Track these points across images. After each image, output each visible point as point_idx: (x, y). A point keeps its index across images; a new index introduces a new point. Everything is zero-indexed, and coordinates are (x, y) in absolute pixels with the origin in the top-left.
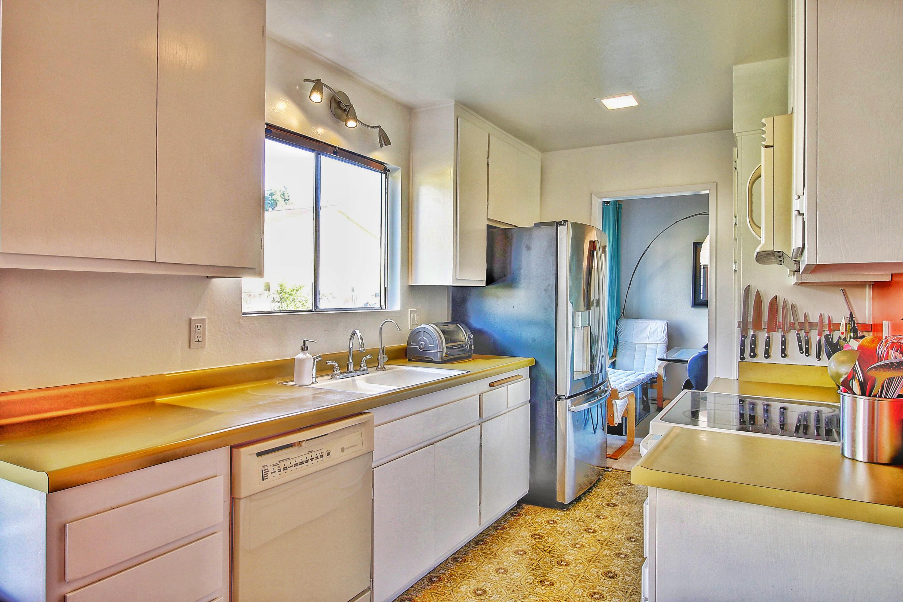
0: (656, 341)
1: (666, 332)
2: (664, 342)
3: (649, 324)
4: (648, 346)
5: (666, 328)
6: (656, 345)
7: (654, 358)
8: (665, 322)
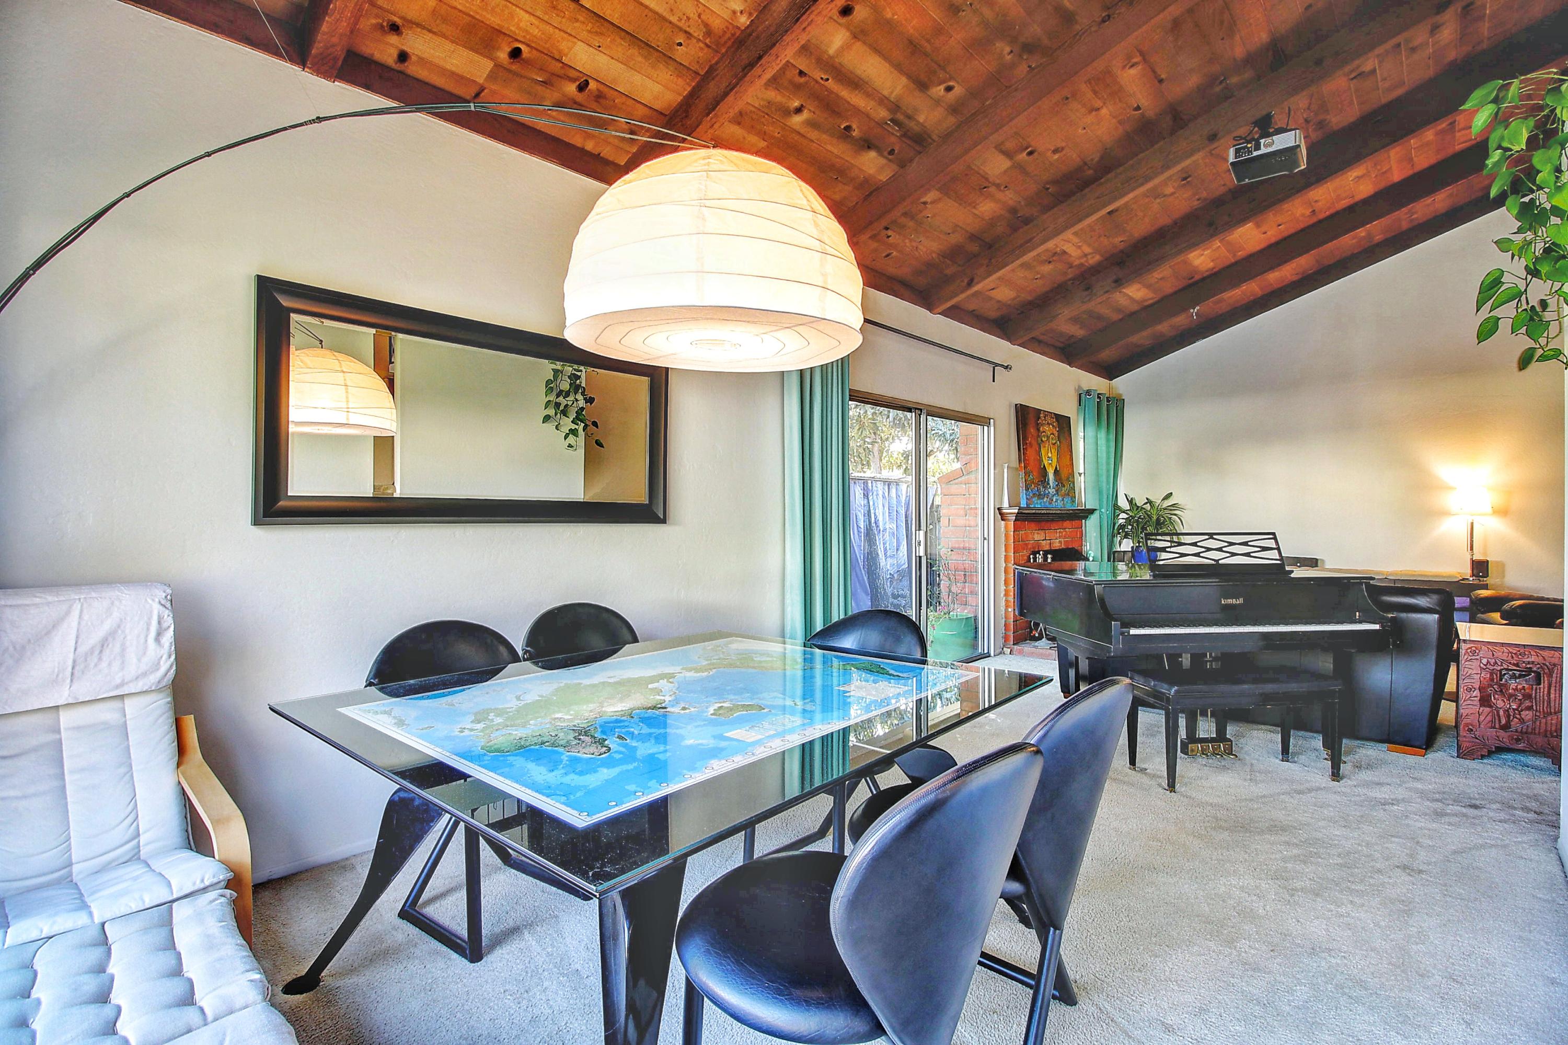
0: (117, 687)
1: (169, 637)
2: (164, 683)
3: (68, 613)
4: (66, 718)
5: (169, 621)
6: (116, 704)
7: (123, 770)
8: (160, 594)
